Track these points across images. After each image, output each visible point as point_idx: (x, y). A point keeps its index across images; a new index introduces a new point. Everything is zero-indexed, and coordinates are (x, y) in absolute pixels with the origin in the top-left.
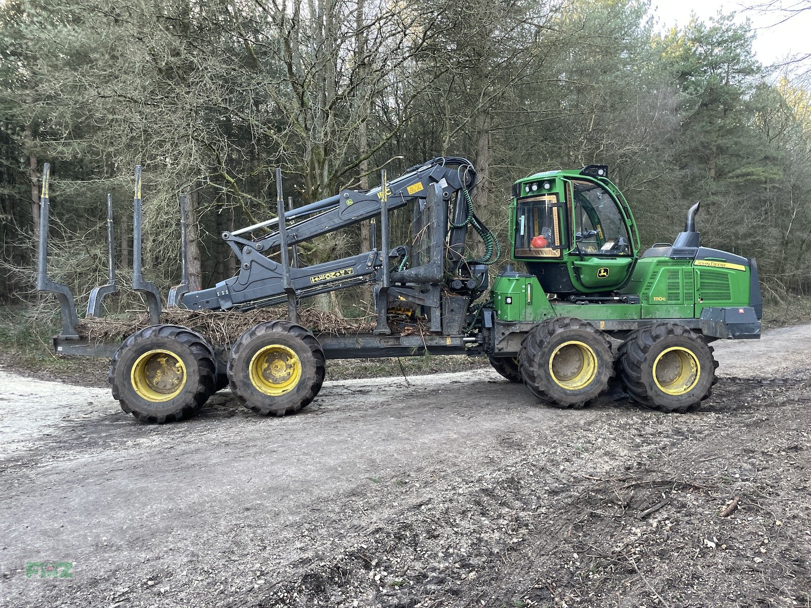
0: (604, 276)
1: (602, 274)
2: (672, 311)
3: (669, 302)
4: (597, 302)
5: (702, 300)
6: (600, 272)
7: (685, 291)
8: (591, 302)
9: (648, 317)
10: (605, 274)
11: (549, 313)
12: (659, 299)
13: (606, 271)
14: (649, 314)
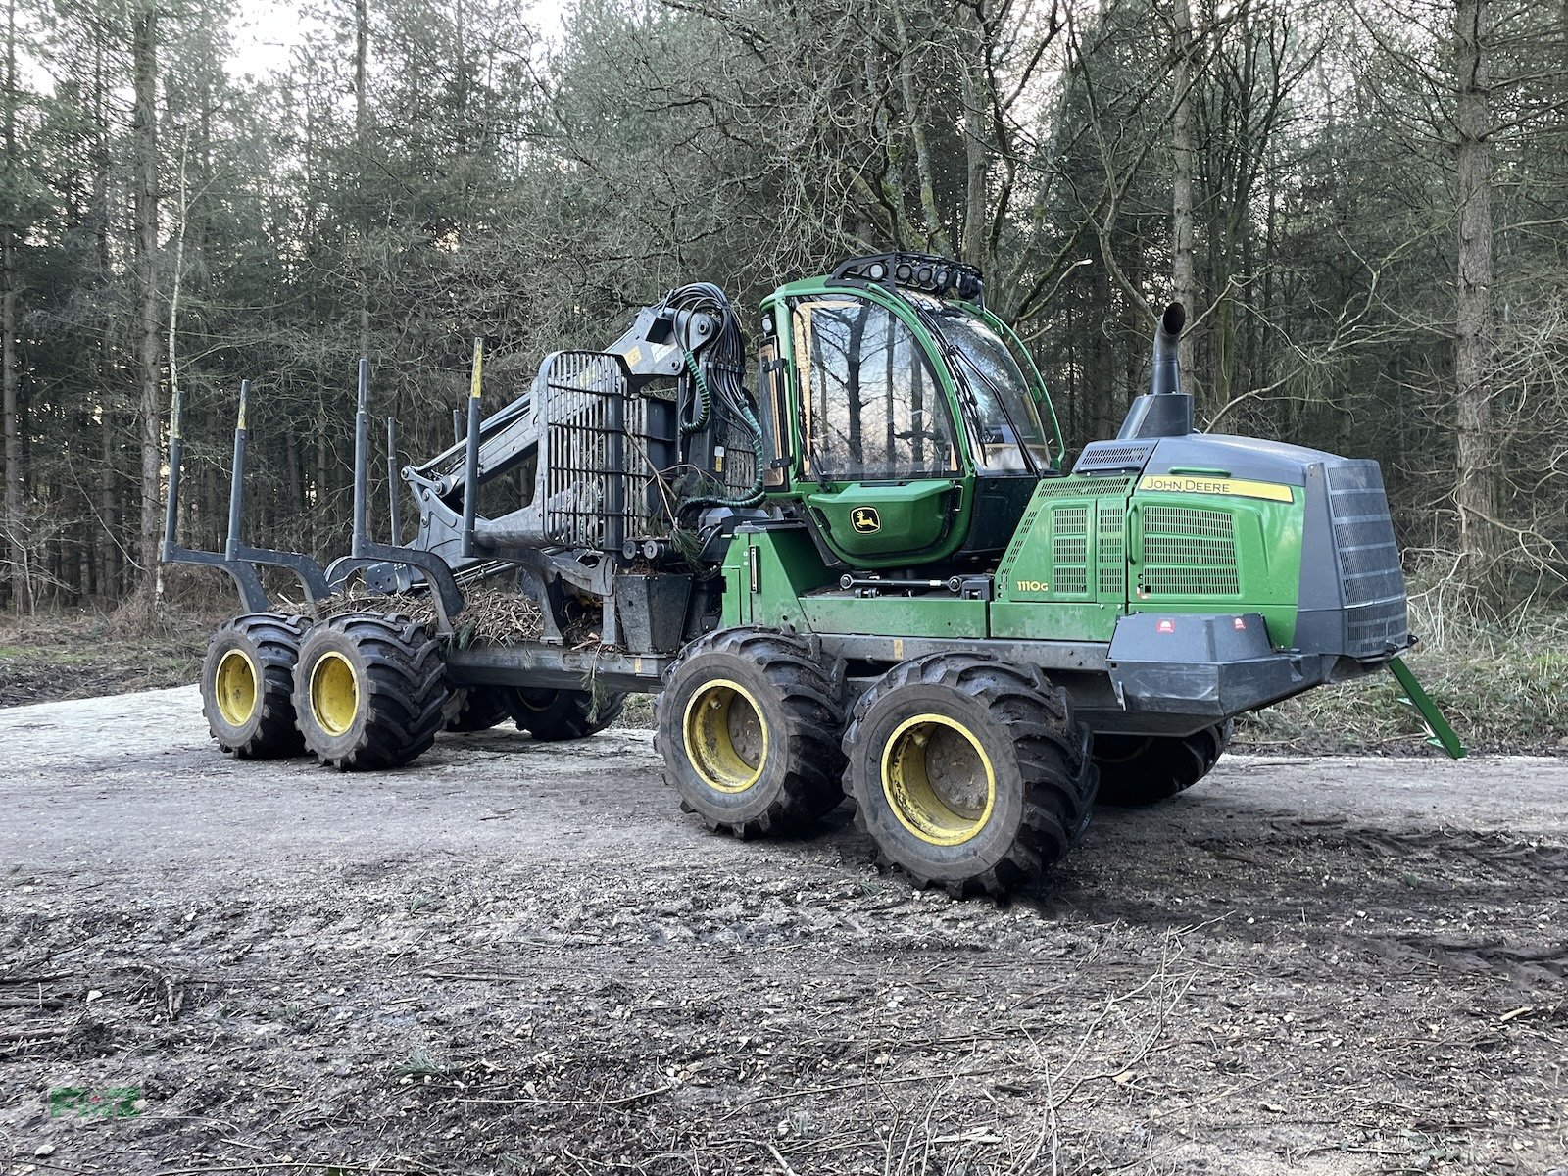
0: (868, 528)
1: (862, 522)
2: (1065, 620)
3: (1058, 595)
4: (901, 591)
5: (1148, 590)
6: (857, 520)
7: (1101, 566)
8: (884, 590)
9: (1005, 634)
10: (870, 522)
11: (794, 614)
12: (1030, 586)
13: (869, 515)
14: (1008, 627)
